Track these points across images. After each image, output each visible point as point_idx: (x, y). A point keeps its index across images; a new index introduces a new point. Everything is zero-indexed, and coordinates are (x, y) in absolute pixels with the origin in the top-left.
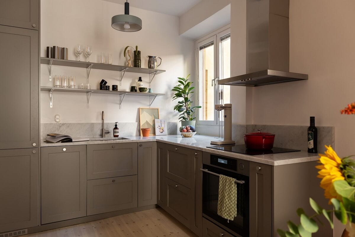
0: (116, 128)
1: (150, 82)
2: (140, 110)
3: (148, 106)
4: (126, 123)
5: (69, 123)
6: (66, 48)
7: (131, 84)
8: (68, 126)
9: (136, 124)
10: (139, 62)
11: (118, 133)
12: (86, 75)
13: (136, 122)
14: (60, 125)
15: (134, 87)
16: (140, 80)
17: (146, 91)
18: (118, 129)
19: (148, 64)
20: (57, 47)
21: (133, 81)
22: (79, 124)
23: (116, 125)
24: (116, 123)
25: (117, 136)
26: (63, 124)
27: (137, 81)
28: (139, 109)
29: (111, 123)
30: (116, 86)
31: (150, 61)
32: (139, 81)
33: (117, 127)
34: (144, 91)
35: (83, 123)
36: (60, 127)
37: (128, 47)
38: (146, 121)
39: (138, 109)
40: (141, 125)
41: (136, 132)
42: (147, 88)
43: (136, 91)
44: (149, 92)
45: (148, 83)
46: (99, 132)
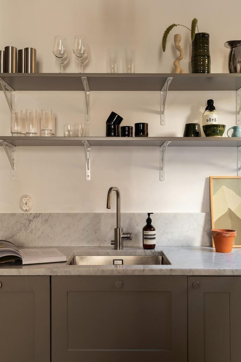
0: (149, 227)
1: (238, 110)
2: (212, 182)
3: (234, 171)
4: (175, 216)
5: (47, 214)
6: (31, 49)
7: (189, 118)
8: (46, 221)
9: (202, 216)
10: (204, 61)
11: (154, 238)
12: (83, 107)
13: (202, 212)
14: (31, 218)
15: (194, 125)
16: (210, 106)
17: (222, 133)
18: (154, 230)
19: (230, 65)
20: (12, 48)
21: (194, 112)
22: (68, 215)
23: (149, 221)
24: (149, 214)
25: (152, 247)
26: (37, 216)
27: (202, 109)
28: (209, 180)
29: (139, 214)
30: (143, 124)
31: (234, 55)
32: (206, 109)
33: (152, 224)
34: (217, 134)
35: (76, 215)
36: (30, 221)
37: (174, 25)
38: (226, 210)
39: (206, 179)
40: (214, 219)
41: (203, 237)
42: (224, 126)
43: (197, 134)
44: (234, 135)
45: (231, 113)
46: (111, 235)
